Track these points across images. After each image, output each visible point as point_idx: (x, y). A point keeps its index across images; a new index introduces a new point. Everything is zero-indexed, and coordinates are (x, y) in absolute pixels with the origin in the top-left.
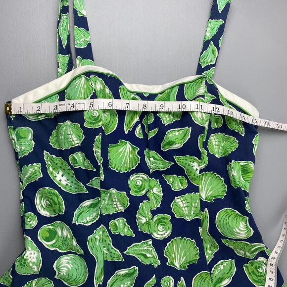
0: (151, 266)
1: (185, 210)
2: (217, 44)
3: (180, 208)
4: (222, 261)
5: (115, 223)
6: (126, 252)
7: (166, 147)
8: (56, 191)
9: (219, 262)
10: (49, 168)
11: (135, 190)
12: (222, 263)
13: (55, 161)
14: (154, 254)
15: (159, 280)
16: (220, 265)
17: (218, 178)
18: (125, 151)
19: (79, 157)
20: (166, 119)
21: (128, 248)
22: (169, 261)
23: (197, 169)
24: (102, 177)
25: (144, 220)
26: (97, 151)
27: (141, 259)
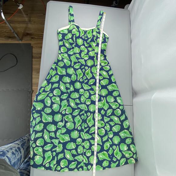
3: (91, 54)
5: (77, 55)
8: (65, 47)
10: (65, 43)
14: (84, 62)
15: (85, 67)
18: (80, 41)
19: (71, 40)
21: (79, 60)
22: (87, 64)
23: (94, 45)
24: (75, 44)
25: (83, 55)
26: (74, 38)
27: (81, 62)
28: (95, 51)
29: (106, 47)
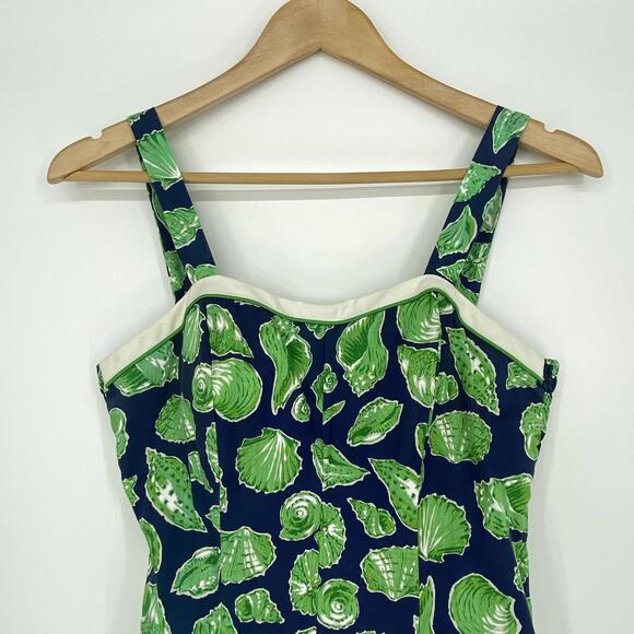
1: (389, 579)
2: (478, 214)
3: (379, 572)
5: (247, 601)
7: (357, 439)
11: (291, 528)
17: (452, 508)
18: (274, 450)
20: (360, 384)
25: (303, 589)
28: (420, 553)
29: (518, 509)
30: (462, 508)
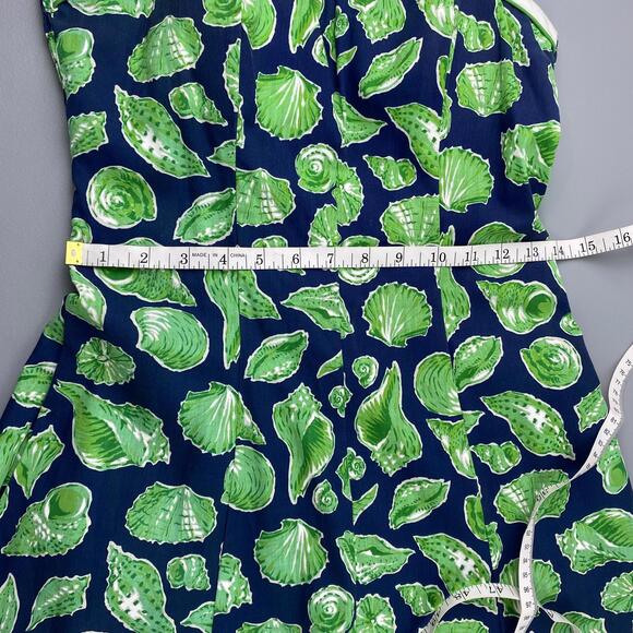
0: (335, 334)
1: (409, 229)
3: (399, 224)
4: (474, 337)
6: (285, 302)
8: (139, 175)
9: (469, 340)
10: (125, 123)
11: (308, 179)
12: (474, 342)
13: (138, 106)
14: (342, 311)
15: (348, 360)
16: (471, 346)
17: (477, 161)
18: (291, 93)
21: (291, 295)
22: (371, 328)
23: (434, 140)
24: (241, 141)
26: (232, 79)
27: (315, 318)
28: (441, 202)
29: (549, 162)
30: (487, 161)
